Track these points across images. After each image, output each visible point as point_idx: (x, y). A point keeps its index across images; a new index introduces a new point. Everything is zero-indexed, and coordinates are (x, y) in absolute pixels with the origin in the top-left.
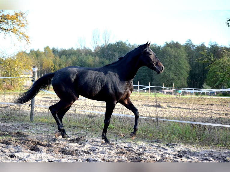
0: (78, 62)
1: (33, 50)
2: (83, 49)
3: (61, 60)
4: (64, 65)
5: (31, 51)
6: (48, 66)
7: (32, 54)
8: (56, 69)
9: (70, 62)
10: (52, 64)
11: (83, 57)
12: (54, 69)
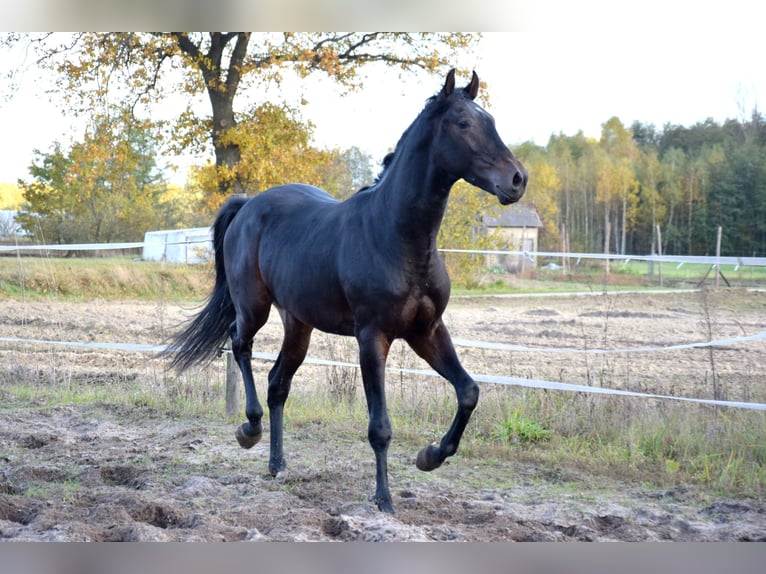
0: (731, 172)
1: (562, 136)
2: (749, 119)
3: (667, 166)
4: (677, 186)
5: (553, 138)
6: (615, 192)
7: (559, 151)
8: (648, 199)
9: (698, 174)
10: (632, 181)
11: (750, 154)
12: (638, 199)
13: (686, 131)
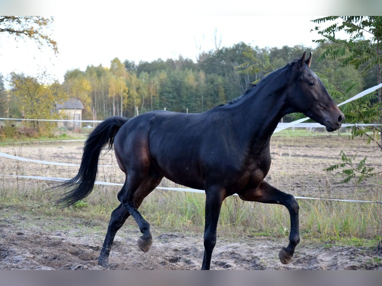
0: (170, 83)
1: (92, 67)
2: (178, 59)
3: (140, 80)
4: (146, 89)
5: (88, 68)
6: (117, 92)
7: (91, 74)
8: (132, 96)
9: (155, 84)
10: (125, 87)
11: (178, 74)
12: (128, 96)
13: (149, 64)
